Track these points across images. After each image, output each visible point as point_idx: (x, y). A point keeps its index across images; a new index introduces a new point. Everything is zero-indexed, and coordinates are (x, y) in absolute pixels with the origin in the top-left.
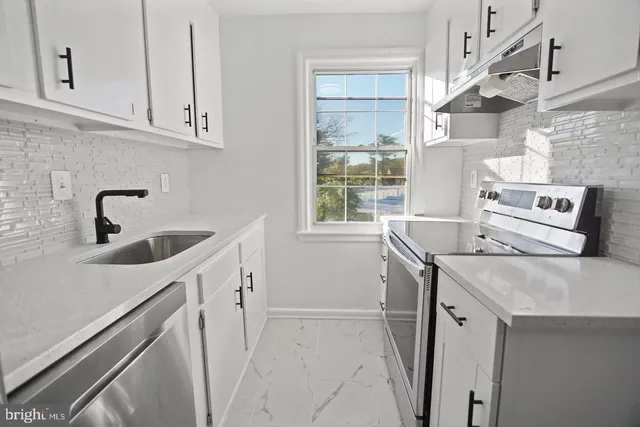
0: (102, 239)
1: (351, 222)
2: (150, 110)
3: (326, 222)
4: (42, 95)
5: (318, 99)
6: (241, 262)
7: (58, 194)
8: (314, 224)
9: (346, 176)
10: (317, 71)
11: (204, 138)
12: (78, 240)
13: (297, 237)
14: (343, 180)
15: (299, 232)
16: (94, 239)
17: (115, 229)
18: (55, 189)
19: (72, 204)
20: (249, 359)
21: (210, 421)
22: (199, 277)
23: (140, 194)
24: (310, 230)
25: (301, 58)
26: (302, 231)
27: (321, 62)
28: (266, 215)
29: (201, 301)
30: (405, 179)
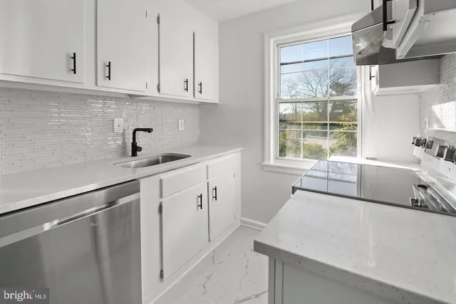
0: (134, 154)
1: (306, 159)
2: (159, 86)
3: (287, 157)
4: (96, 85)
5: (282, 64)
6: (207, 179)
7: (117, 129)
8: (276, 158)
9: (302, 122)
10: (279, 45)
11: (200, 98)
12: (124, 154)
13: (263, 167)
14: (300, 124)
15: (263, 164)
16: (130, 154)
17: (140, 149)
18: (116, 127)
19: (123, 135)
20: (212, 249)
21: (162, 276)
22: (161, 181)
23: (149, 130)
24: (272, 162)
25: (266, 38)
26: (266, 163)
27: (281, 38)
28: (242, 148)
29: (161, 196)
30: (356, 125)
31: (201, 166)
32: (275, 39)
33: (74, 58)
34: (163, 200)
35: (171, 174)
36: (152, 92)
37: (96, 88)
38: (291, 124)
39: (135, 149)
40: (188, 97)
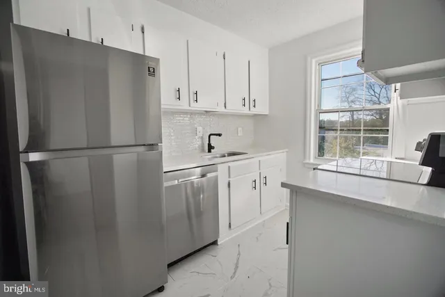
0: (209, 151)
2: (225, 104)
3: (325, 157)
4: (190, 106)
5: (323, 80)
6: (260, 170)
7: (198, 135)
8: (315, 158)
9: (339, 128)
10: (321, 64)
11: (254, 111)
12: (203, 150)
13: (304, 165)
14: (337, 130)
15: (304, 162)
16: (207, 151)
17: (213, 148)
18: (198, 133)
19: (202, 138)
20: (263, 219)
21: (230, 226)
22: (229, 167)
23: (220, 135)
24: (312, 161)
25: (309, 59)
26: (307, 161)
27: (323, 58)
28: (287, 150)
29: (229, 177)
30: (388, 130)
31: (256, 160)
32: (317, 59)
33: (179, 91)
34: (230, 179)
35: (236, 164)
36: (221, 109)
37: (190, 108)
38: (329, 130)
39: (210, 148)
40: (245, 110)
